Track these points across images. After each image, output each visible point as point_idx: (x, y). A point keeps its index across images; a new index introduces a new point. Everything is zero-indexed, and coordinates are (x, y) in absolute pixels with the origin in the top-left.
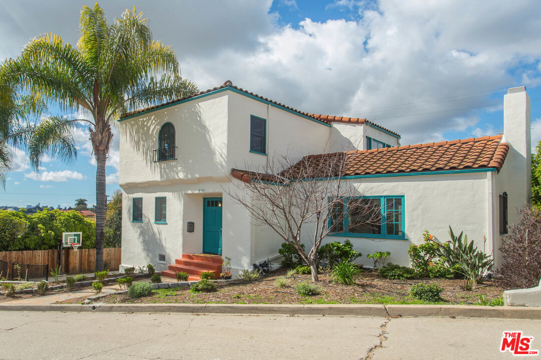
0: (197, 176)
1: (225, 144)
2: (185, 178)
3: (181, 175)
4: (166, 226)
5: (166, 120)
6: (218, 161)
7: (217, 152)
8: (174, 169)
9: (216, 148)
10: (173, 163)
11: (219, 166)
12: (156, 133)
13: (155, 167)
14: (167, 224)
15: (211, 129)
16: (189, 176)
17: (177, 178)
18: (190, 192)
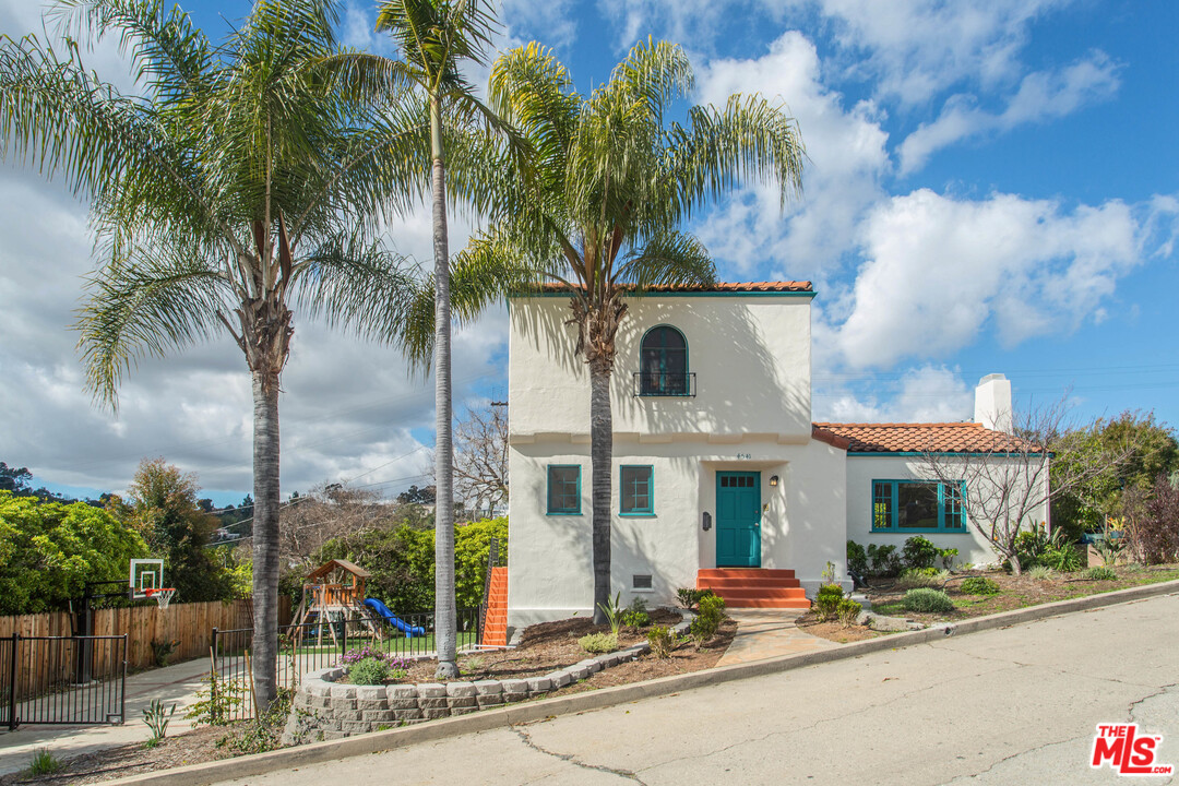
0: (745, 430)
1: (806, 382)
2: (717, 433)
3: (706, 427)
4: (655, 520)
5: (661, 320)
6: (792, 408)
7: (789, 395)
8: (688, 414)
9: (789, 386)
10: (685, 404)
11: (796, 419)
12: (632, 341)
13: (632, 407)
14: (655, 516)
15: (774, 353)
16: (727, 429)
17: (695, 431)
18: (715, 458)
